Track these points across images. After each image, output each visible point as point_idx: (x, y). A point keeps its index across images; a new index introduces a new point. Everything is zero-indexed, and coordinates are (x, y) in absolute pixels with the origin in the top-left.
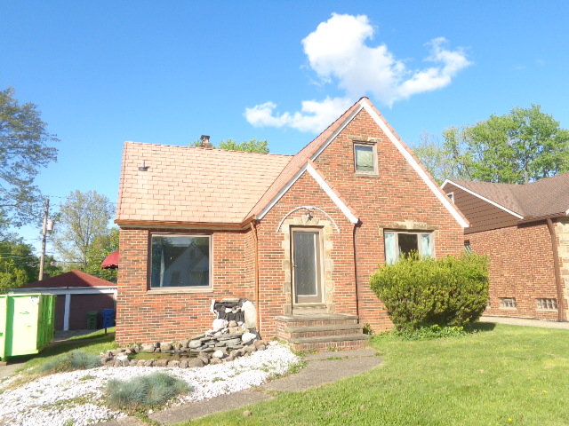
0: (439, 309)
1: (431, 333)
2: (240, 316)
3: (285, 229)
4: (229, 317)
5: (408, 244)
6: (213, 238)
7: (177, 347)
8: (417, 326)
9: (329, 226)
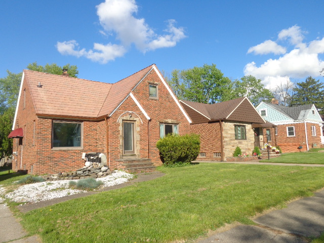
0: (183, 155)
1: (178, 165)
2: (99, 160)
3: (121, 122)
4: (93, 161)
5: (169, 130)
6: (82, 124)
7: (70, 174)
8: (174, 163)
9: (138, 120)
